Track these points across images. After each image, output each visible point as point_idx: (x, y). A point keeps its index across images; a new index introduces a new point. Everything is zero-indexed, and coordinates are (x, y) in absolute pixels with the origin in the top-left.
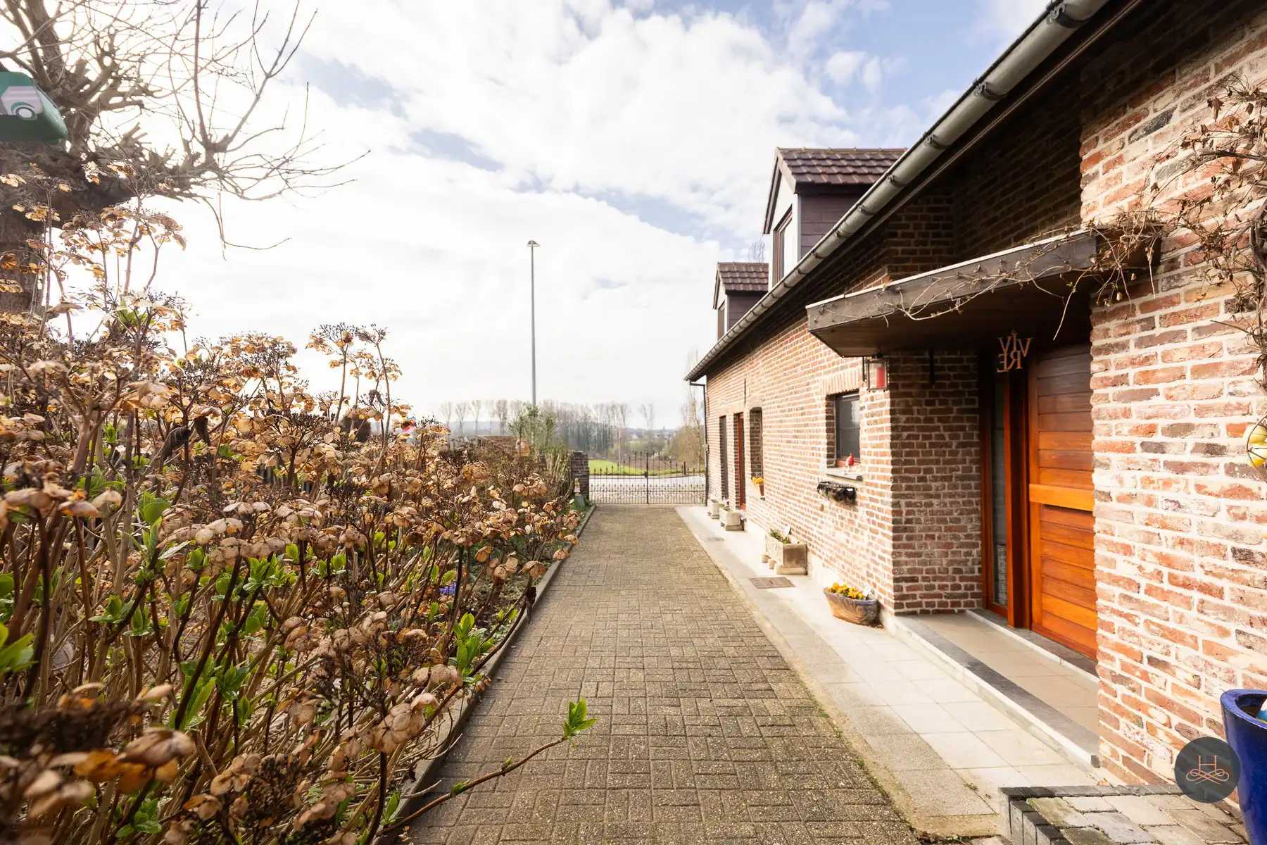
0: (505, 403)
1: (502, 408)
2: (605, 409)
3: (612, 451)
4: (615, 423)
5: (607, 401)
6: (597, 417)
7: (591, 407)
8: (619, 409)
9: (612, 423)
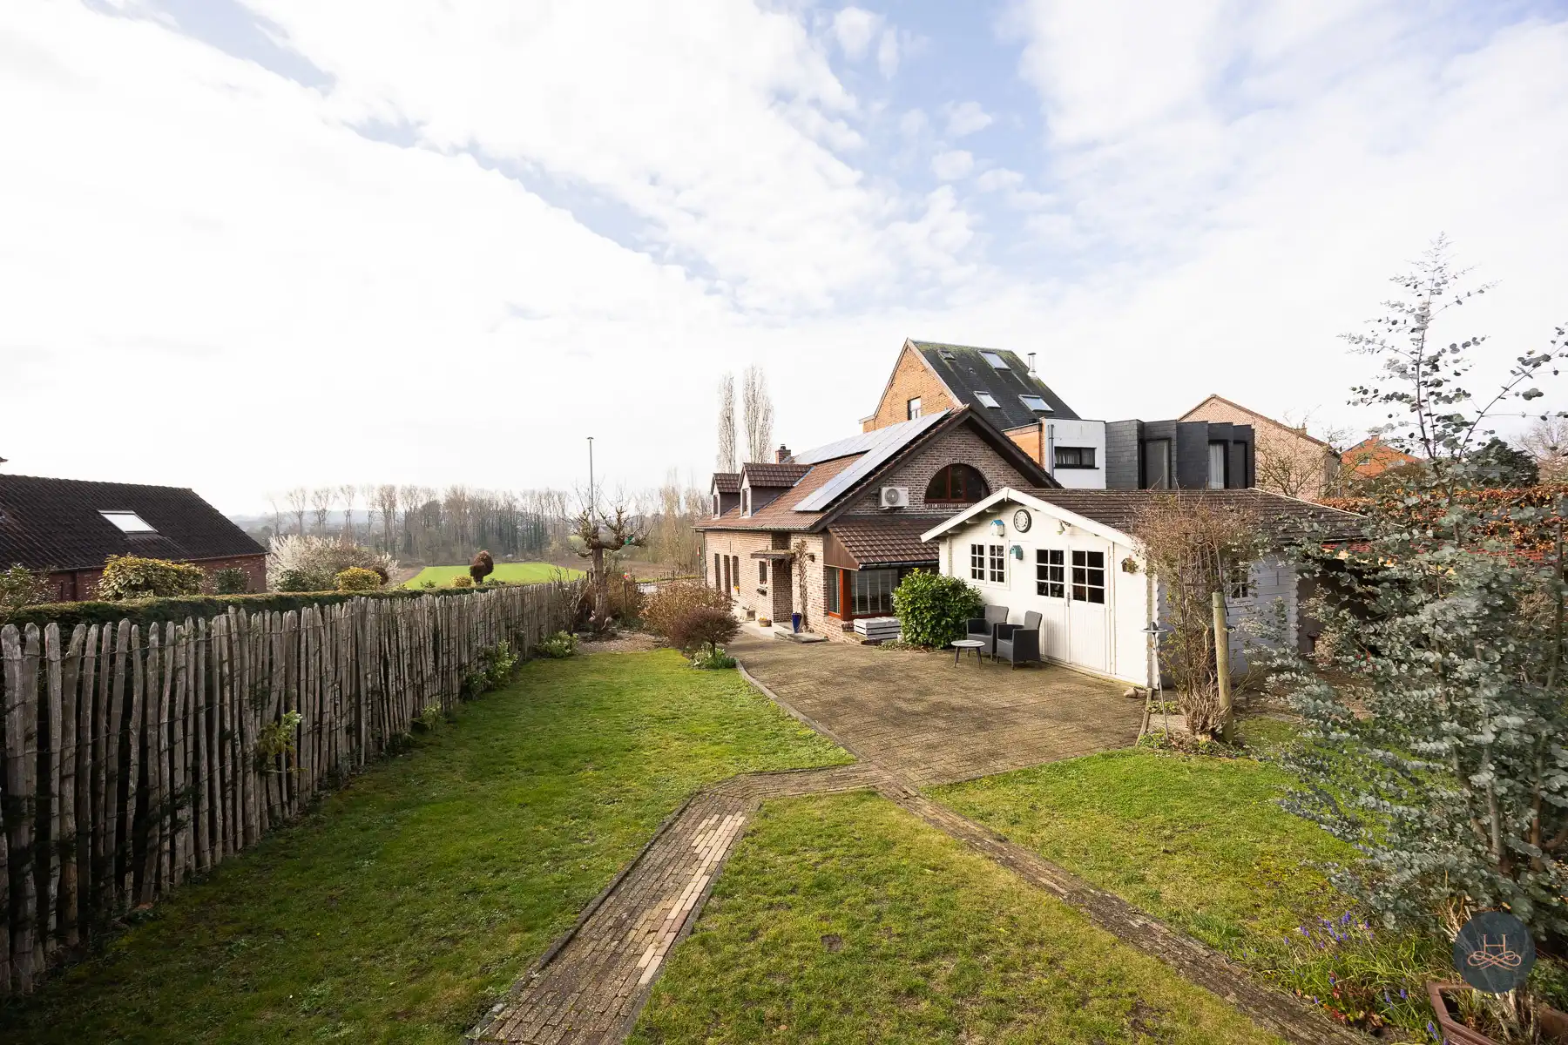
0: (392, 489)
1: (388, 498)
2: (537, 496)
3: (550, 549)
4: (550, 513)
5: (541, 488)
6: (524, 505)
7: (517, 495)
8: (556, 498)
9: (547, 514)
